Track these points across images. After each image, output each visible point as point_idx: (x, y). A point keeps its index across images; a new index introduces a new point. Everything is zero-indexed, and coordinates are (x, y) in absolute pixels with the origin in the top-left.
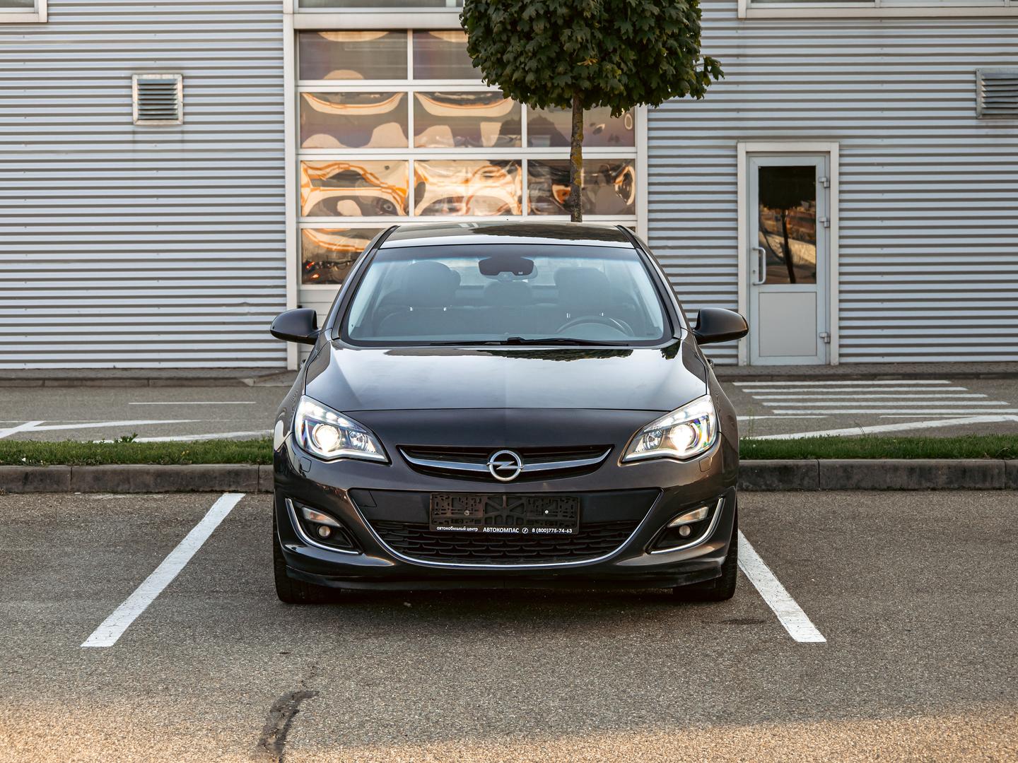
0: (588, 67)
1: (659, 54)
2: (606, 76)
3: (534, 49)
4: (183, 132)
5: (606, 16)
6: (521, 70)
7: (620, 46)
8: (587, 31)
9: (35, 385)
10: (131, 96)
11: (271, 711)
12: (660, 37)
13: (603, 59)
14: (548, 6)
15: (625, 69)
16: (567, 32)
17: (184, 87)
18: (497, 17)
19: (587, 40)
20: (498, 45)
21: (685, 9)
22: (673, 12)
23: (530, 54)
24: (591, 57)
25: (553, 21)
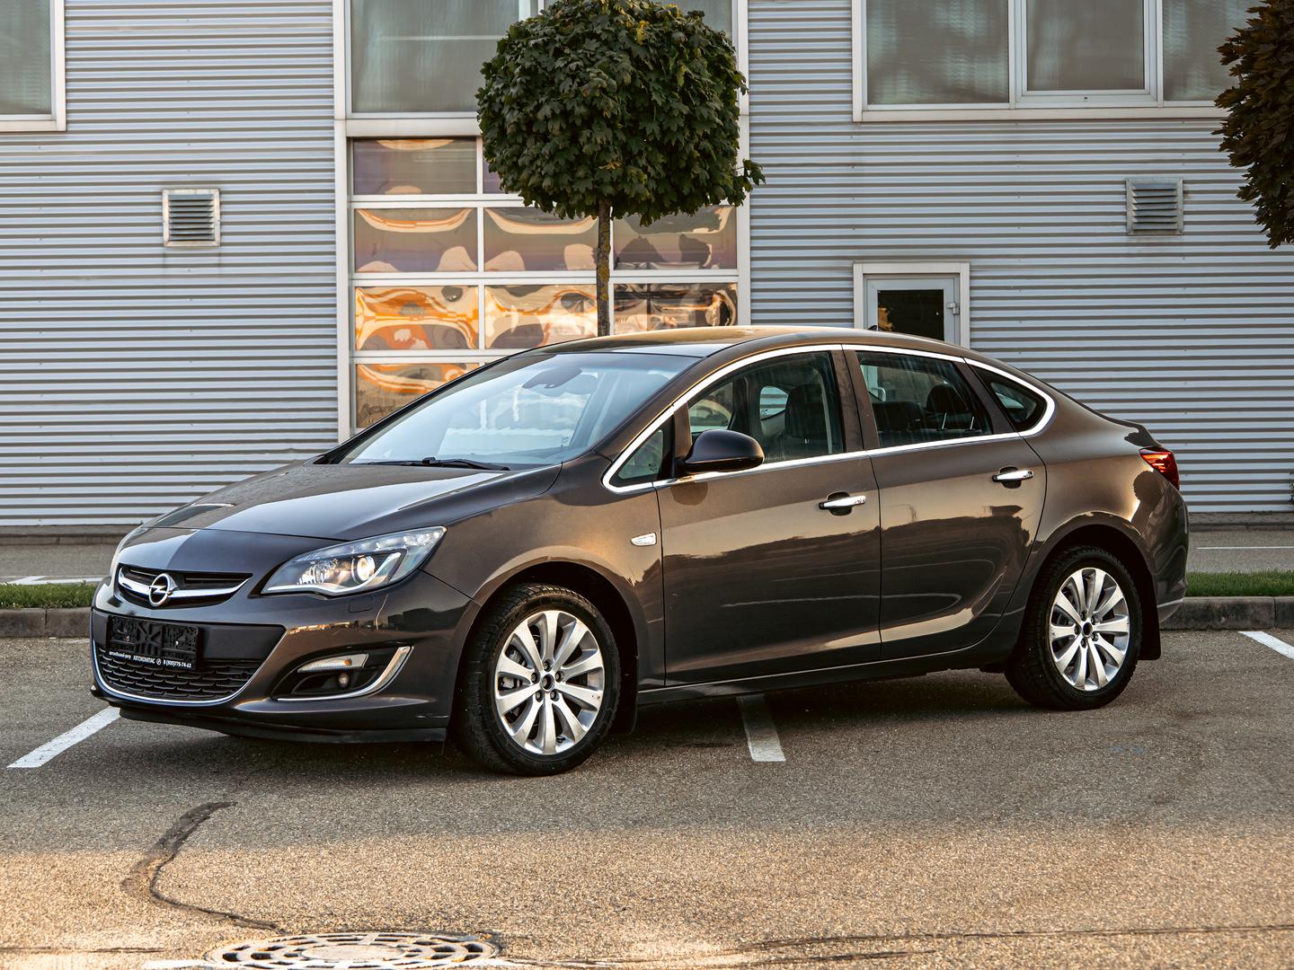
0: (610, 171)
1: (690, 157)
2: (631, 181)
3: (550, 152)
4: (220, 255)
5: (628, 116)
6: (537, 175)
7: (646, 149)
8: (609, 132)
9: (48, 542)
10: (160, 214)
11: (181, 818)
12: (692, 137)
13: (628, 163)
14: (565, 105)
15: (653, 173)
16: (586, 133)
17: (221, 203)
18: (511, 117)
19: (608, 142)
20: (515, 147)
21: (719, 109)
22: (704, 112)
23: (547, 157)
24: (613, 161)
25: (571, 121)
